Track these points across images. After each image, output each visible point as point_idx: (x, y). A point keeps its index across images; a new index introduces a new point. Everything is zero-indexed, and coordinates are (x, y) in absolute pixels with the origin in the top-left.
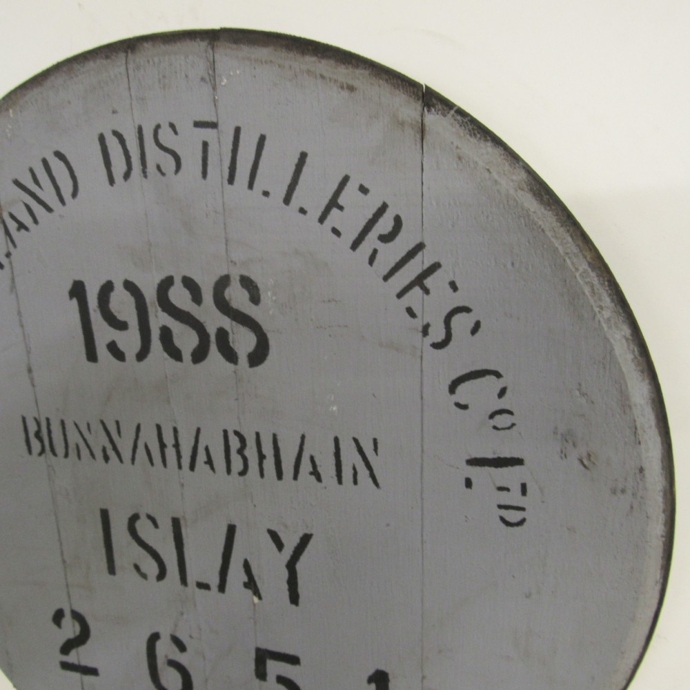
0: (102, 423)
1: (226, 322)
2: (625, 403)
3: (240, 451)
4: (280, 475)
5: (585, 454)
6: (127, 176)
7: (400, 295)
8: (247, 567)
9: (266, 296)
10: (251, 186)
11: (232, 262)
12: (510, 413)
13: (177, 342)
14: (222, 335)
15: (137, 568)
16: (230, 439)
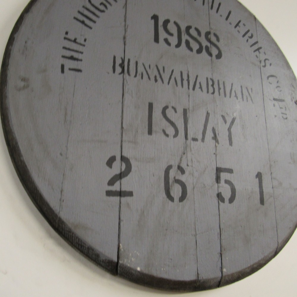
0: (157, 66)
3: (213, 85)
4: (225, 95)
7: (254, 52)
8: (214, 130)
9: (221, 41)
10: (217, 13)
11: (211, 28)
12: (280, 87)
13: (191, 46)
14: (207, 48)
15: (164, 131)
16: (209, 81)
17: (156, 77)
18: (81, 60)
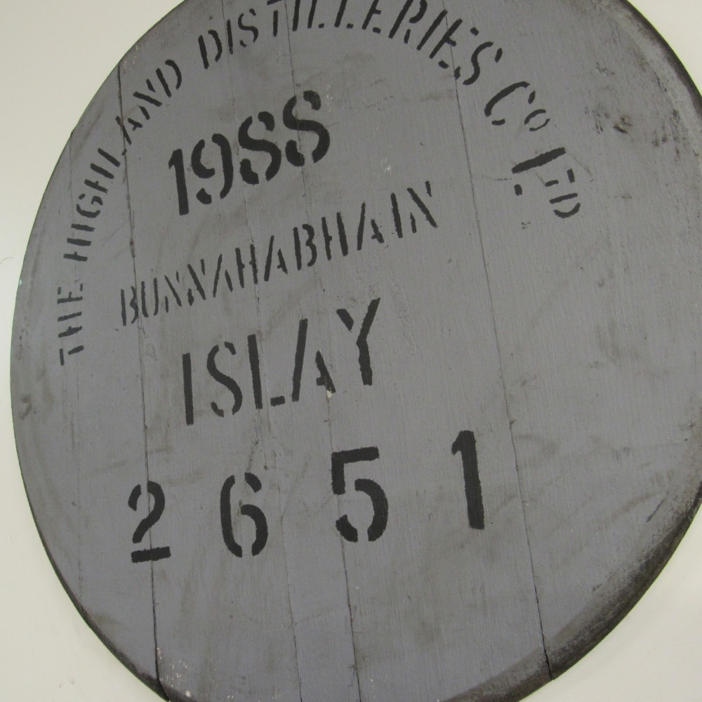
0: (189, 267)
1: (293, 135)
2: (642, 62)
4: (345, 251)
5: (619, 120)
6: (218, 58)
7: (432, 56)
8: (319, 360)
9: (325, 100)
10: (310, 25)
12: (543, 111)
13: (254, 169)
14: (291, 146)
15: (214, 406)
16: (300, 233)
17: (189, 293)
18: (81, 328)
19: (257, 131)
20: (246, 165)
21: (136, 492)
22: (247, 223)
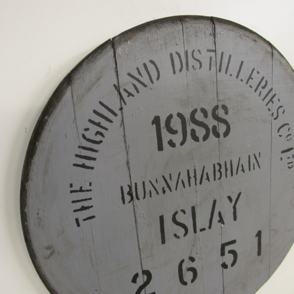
0: (163, 177)
1: (215, 123)
3: (219, 171)
4: (232, 175)
6: (181, 70)
7: (267, 105)
8: (220, 214)
9: (230, 111)
10: (226, 73)
11: (219, 100)
12: (291, 135)
13: (197, 134)
14: (214, 128)
15: (175, 235)
16: (216, 167)
17: (163, 189)
18: (92, 206)
19: (199, 116)
20: (193, 132)
21: (136, 276)
22: (193, 159)
